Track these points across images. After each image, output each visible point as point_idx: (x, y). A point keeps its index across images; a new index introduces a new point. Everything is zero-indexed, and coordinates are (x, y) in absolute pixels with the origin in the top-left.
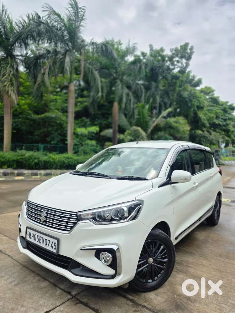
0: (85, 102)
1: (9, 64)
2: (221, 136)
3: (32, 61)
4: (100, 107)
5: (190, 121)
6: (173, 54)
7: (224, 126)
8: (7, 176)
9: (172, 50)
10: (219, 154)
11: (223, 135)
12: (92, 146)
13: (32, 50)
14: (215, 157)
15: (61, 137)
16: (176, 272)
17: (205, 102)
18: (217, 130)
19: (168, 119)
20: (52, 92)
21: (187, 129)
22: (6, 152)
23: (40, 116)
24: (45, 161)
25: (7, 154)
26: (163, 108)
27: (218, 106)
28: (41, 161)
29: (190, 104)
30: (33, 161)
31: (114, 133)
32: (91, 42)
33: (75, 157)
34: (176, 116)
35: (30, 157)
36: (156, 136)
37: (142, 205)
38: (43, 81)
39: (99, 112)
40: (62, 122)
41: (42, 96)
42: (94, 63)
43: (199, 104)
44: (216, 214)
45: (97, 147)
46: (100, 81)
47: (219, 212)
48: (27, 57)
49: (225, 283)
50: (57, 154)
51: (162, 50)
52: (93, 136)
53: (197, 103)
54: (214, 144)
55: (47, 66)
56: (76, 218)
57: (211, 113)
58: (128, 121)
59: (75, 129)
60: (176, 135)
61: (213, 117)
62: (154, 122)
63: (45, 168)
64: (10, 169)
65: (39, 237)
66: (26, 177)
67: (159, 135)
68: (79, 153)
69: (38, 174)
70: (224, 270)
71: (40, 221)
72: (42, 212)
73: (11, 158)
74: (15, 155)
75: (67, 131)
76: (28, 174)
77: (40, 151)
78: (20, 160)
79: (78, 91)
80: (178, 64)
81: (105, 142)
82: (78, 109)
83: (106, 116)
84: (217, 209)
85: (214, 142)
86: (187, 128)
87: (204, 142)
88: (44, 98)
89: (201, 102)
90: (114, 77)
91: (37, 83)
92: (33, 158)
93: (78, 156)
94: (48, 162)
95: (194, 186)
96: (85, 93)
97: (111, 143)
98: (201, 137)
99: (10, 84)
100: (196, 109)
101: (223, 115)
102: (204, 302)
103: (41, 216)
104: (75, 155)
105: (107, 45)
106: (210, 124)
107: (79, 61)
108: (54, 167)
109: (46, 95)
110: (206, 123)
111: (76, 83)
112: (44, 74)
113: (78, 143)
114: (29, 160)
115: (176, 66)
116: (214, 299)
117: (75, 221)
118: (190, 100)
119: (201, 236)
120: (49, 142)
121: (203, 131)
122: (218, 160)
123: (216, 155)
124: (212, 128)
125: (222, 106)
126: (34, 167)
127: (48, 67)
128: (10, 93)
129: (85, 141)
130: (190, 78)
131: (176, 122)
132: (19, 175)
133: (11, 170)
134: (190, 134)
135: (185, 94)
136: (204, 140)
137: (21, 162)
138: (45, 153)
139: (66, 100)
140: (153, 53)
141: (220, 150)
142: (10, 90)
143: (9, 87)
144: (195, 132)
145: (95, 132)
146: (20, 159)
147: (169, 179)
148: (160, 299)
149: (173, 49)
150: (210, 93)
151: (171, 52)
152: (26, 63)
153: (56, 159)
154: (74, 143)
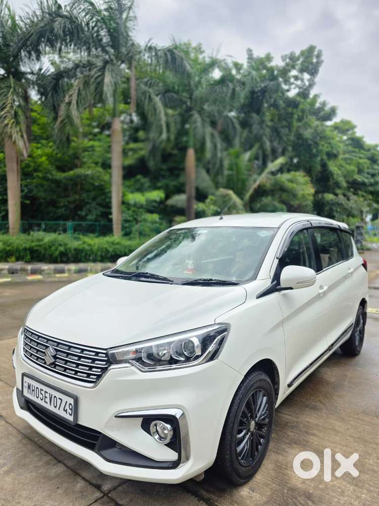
0: (141, 149)
1: (10, 87)
2: (366, 202)
3: (50, 82)
4: (166, 157)
5: (314, 178)
6: (287, 65)
7: (371, 185)
8: (15, 275)
9: (284, 58)
10: (363, 231)
11: (370, 200)
12: (154, 222)
13: (54, 62)
14: (356, 237)
15: (102, 210)
16: (288, 443)
17: (341, 145)
18: (360, 192)
19: (279, 175)
20: (85, 135)
21: (309, 192)
22: (13, 236)
23: (66, 174)
24: (76, 250)
25: (15, 237)
26: (270, 157)
27: (362, 151)
28: (70, 249)
29: (314, 151)
30: (56, 250)
31: (189, 200)
32: (147, 46)
33: (126, 242)
34: (292, 170)
35: (53, 243)
36: (258, 205)
37: (226, 333)
38: (69, 116)
39: (165, 167)
40: (103, 183)
41: (69, 141)
42: (153, 83)
43: (330, 149)
44: (357, 337)
45: (161, 224)
46: (163, 114)
47: (362, 333)
48: (40, 76)
49: (373, 465)
50: (97, 237)
51: (269, 58)
52: (154, 207)
53: (327, 147)
54: (353, 216)
55: (75, 90)
56: (106, 359)
57: (350, 164)
58: (213, 180)
59: (124, 195)
60: (292, 203)
61: (353, 171)
62: (255, 181)
63: (77, 260)
64: (20, 262)
65: (43, 392)
66: (47, 276)
67: (262, 203)
68: (132, 235)
69: (66, 271)
70: (371, 438)
71: (45, 363)
72: (47, 347)
73: (21, 245)
74: (28, 240)
75: (110, 198)
76: (48, 271)
77: (68, 232)
78: (35, 248)
79: (129, 131)
80: (295, 82)
81: (174, 216)
82: (129, 161)
83: (176, 172)
84: (358, 329)
85: (356, 212)
86: (310, 190)
87: (337, 211)
88: (73, 144)
89: (333, 145)
90: (187, 106)
91: (59, 120)
92: (57, 245)
93: (130, 239)
94: (82, 251)
95: (321, 291)
96: (141, 134)
97: (183, 218)
98: (333, 204)
99: (13, 122)
100: (325, 157)
101: (370, 167)
102: (336, 502)
103: (46, 355)
104: (125, 238)
105: (175, 51)
106: (348, 182)
107: (128, 79)
108: (91, 258)
109: (75, 139)
110: (341, 181)
111: (125, 118)
112: (69, 103)
113: (131, 219)
114: (50, 247)
115: (293, 86)
116: (355, 497)
117: (105, 365)
118: (316, 144)
119: (332, 375)
120: (83, 218)
121: (336, 195)
122: (361, 242)
123: (357, 234)
124: (352, 190)
125: (368, 153)
126: (59, 259)
127: (77, 91)
128: (15, 137)
129: (141, 215)
130: (317, 105)
131: (291, 181)
132: (34, 272)
133: (22, 264)
134: (315, 200)
135: (307, 134)
136: (339, 210)
137: (37, 251)
138: (76, 235)
139: (110, 147)
140: (253, 63)
141: (364, 225)
142: (14, 133)
143: (13, 128)
144: (323, 197)
145: (158, 199)
146: (36, 246)
147: (275, 282)
148: (257, 498)
149: (286, 55)
150: (348, 130)
151: (284, 60)
152: (39, 86)
153: (95, 245)
154: (124, 218)
